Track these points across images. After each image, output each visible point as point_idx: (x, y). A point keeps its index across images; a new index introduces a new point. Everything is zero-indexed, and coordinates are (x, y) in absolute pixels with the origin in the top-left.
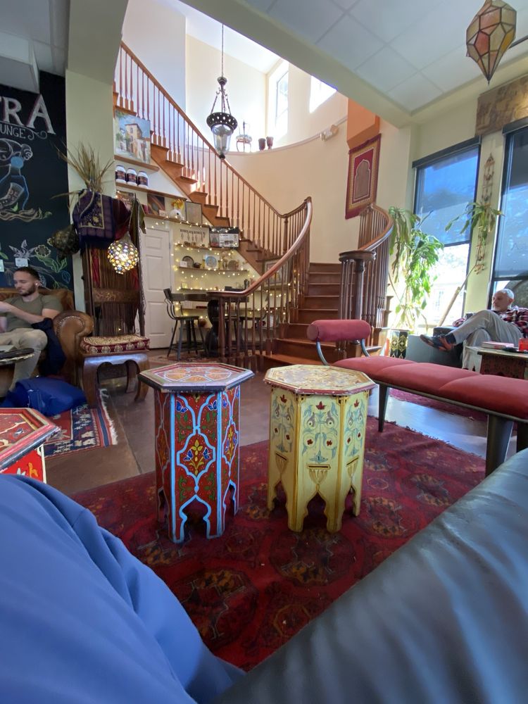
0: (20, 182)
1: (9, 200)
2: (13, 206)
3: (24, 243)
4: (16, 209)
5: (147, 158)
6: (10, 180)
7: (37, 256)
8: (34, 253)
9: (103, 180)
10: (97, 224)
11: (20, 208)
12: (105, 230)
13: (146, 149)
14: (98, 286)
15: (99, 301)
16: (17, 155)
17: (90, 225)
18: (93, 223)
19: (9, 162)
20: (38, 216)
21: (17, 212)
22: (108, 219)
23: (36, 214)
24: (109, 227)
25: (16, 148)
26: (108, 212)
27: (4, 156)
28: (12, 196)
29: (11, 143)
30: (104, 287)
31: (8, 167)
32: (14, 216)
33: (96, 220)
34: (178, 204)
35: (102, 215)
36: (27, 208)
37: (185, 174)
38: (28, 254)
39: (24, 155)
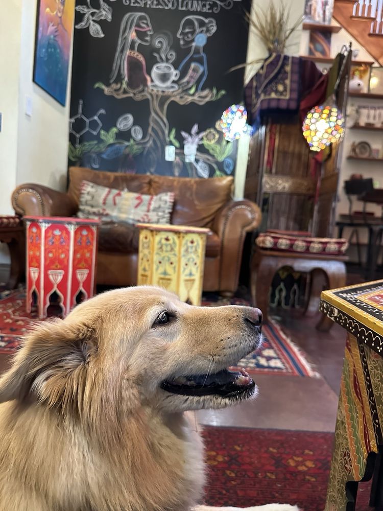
0: (200, 61)
1: (188, 82)
2: (190, 88)
3: (195, 128)
4: (192, 91)
5: (327, 18)
6: (192, 60)
7: (205, 142)
8: (202, 139)
9: (288, 43)
10: (281, 94)
11: (196, 90)
12: (290, 100)
13: (327, 7)
14: (270, 172)
15: (269, 191)
16: (202, 32)
17: (273, 95)
18: (277, 91)
19: (193, 41)
20: (211, 97)
21: (193, 95)
22: (295, 86)
23: (210, 96)
24: (295, 96)
25: (202, 24)
26: (296, 77)
27: (190, 35)
28: (191, 77)
29: (197, 20)
30: (277, 173)
31: (191, 47)
32: (190, 99)
33: (281, 88)
34: (360, 71)
35: (288, 82)
36: (203, 89)
37: (374, 30)
38: (197, 140)
39: (208, 31)
